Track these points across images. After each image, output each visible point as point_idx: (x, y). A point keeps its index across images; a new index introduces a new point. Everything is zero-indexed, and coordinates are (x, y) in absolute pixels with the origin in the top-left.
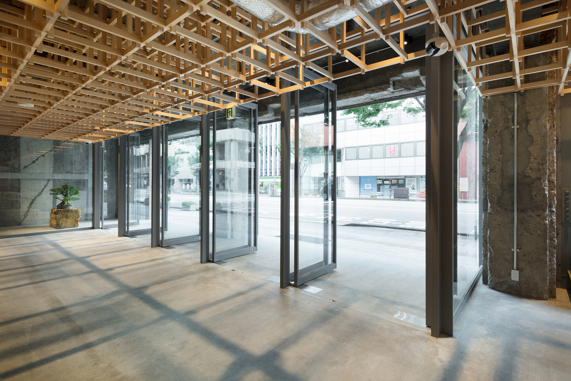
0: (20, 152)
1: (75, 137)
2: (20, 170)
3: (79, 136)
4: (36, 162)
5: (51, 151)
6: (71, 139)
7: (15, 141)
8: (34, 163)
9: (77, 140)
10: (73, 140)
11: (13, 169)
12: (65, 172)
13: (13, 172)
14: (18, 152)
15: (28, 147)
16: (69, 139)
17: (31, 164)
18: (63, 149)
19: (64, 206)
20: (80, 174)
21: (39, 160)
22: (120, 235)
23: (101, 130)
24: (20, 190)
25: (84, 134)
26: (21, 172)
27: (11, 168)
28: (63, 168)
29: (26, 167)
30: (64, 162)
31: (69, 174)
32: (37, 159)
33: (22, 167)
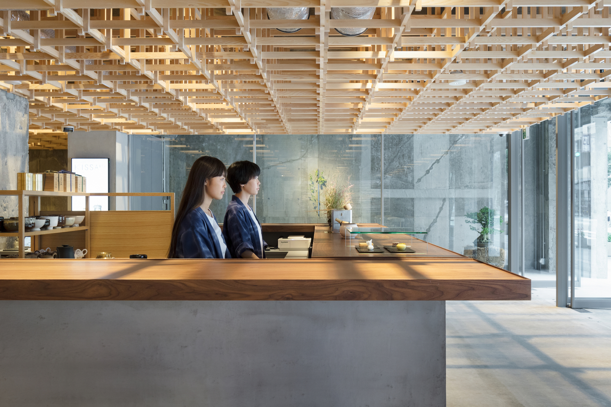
0: (413, 157)
1: (488, 127)
2: (413, 185)
3: (496, 123)
4: (430, 171)
5: (447, 153)
6: (480, 130)
7: (408, 142)
8: (428, 174)
9: (491, 131)
10: (484, 132)
11: (407, 184)
12: (463, 187)
13: (406, 188)
14: (412, 158)
15: (421, 150)
16: (478, 131)
17: (425, 175)
18: (461, 148)
19: (483, 242)
20: (482, 188)
21: (433, 168)
22: (558, 305)
23: (536, 108)
24: (414, 215)
25: (504, 119)
26: (415, 188)
27: (405, 182)
28: (460, 180)
29: (419, 180)
30: (462, 170)
31: (468, 190)
32: (431, 168)
33: (416, 180)
